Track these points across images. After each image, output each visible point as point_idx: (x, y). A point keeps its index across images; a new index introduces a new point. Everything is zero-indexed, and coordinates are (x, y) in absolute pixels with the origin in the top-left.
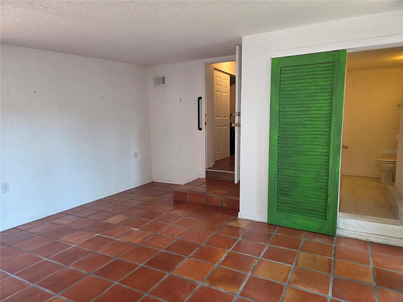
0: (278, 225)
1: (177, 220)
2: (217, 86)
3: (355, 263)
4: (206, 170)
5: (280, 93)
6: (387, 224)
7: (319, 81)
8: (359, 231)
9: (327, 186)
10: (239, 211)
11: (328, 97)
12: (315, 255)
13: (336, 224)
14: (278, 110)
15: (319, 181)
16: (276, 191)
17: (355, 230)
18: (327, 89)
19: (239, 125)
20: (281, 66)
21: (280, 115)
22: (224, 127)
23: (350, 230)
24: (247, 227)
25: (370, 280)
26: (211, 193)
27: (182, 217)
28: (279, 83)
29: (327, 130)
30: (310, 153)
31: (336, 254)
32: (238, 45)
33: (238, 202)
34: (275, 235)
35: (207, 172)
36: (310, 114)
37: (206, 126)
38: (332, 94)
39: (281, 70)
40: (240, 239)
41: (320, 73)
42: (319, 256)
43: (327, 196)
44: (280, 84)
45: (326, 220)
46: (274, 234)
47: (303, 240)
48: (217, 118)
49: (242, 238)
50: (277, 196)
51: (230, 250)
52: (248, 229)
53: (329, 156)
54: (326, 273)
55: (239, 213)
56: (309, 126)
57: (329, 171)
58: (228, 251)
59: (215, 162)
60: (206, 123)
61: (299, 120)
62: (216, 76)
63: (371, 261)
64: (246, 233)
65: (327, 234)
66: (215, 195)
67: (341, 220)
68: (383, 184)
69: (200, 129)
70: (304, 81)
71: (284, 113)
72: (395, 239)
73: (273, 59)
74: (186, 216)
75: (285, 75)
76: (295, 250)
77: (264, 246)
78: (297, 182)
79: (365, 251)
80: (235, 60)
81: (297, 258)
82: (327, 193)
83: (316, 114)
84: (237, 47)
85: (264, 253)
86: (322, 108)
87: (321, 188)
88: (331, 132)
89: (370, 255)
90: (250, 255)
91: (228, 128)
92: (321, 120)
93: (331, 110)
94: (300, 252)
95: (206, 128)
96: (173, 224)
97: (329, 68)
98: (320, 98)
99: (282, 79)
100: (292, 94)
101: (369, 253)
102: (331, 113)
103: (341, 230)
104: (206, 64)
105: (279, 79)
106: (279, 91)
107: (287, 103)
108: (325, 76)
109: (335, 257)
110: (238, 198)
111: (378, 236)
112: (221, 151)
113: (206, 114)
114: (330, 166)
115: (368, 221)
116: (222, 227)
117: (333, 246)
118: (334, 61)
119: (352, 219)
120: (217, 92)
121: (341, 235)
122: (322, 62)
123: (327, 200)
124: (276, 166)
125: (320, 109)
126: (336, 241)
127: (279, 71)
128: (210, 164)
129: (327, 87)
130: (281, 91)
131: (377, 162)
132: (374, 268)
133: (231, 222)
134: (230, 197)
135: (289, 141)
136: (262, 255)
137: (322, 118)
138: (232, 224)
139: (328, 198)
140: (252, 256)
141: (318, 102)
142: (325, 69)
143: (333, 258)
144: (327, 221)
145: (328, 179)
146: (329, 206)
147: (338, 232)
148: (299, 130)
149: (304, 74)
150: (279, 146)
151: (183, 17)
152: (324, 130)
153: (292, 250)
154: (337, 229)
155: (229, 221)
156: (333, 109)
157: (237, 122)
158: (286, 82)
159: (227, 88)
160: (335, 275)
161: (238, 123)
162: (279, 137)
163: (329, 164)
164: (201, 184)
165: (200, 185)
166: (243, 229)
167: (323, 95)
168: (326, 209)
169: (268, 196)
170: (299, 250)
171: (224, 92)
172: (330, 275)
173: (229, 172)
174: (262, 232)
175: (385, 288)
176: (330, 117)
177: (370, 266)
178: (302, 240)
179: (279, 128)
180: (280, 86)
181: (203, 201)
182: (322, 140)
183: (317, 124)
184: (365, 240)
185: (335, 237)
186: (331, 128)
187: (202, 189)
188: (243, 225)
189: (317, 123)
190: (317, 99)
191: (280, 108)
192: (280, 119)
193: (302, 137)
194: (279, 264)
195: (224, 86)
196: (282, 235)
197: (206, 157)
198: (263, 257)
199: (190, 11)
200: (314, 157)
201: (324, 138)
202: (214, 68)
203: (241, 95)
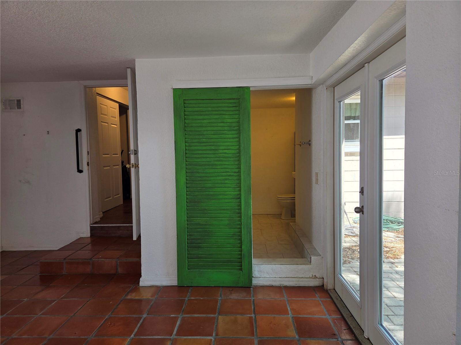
0: (190, 285)
1: (48, 307)
2: (101, 115)
3: (275, 316)
4: (91, 225)
5: (185, 129)
6: (297, 264)
7: (226, 118)
8: (273, 277)
9: (241, 232)
10: (140, 276)
11: (236, 136)
12: (235, 316)
13: (252, 273)
14: (184, 149)
15: (232, 227)
16: (186, 244)
17: (269, 277)
18: (234, 127)
19: (137, 166)
20: (184, 99)
21: (187, 154)
22: (114, 167)
23: (265, 277)
24: (152, 296)
25: (292, 333)
26: (100, 258)
27: (56, 300)
28: (184, 117)
29: (237, 170)
30: (221, 197)
31: (255, 309)
32: (130, 69)
33: (138, 265)
34: (189, 300)
35: (92, 229)
36: (219, 153)
37: (89, 168)
38: (239, 132)
39: (184, 103)
40: (145, 316)
41: (227, 109)
42: (239, 317)
43: (241, 243)
44: (185, 119)
45: (242, 270)
46: (186, 299)
47: (220, 299)
48: (103, 156)
49: (148, 314)
50: (187, 250)
51: (132, 336)
52: (154, 298)
53: (241, 199)
54: (249, 337)
55: (141, 279)
56: (218, 167)
57: (242, 215)
58: (129, 339)
59: (103, 213)
60: (88, 163)
61: (208, 160)
62: (100, 104)
63: (289, 309)
64: (151, 306)
65: (243, 286)
66: (106, 259)
67: (256, 268)
68: (284, 220)
69: (80, 171)
70: (210, 117)
71: (191, 152)
72: (305, 279)
73: (175, 90)
74: (62, 298)
75: (190, 109)
76: (213, 316)
77: (176, 319)
78: (209, 231)
79: (282, 299)
80: (127, 85)
81: (217, 325)
82: (241, 240)
83: (225, 153)
84: (129, 71)
85: (177, 329)
86: (231, 147)
87: (235, 234)
88: (240, 172)
89: (287, 303)
90: (161, 336)
91: (119, 168)
92: (230, 160)
93: (239, 149)
94: (218, 317)
95: (88, 170)
96: (41, 315)
97: (235, 105)
98: (227, 136)
99: (187, 113)
100: (199, 131)
101: (285, 300)
102: (239, 153)
103: (256, 279)
104: (85, 87)
105: (183, 114)
106: (184, 127)
107: (194, 141)
108: (231, 113)
109: (255, 314)
110: (138, 259)
111: (290, 279)
112: (111, 198)
113: (88, 152)
114: (242, 210)
115: (281, 264)
116: (119, 304)
117: (251, 300)
118: (239, 98)
119: (266, 264)
120: (102, 123)
121: (257, 285)
122: (227, 98)
123: (241, 247)
124: (185, 214)
125: (229, 148)
126: (253, 292)
127: (183, 103)
128: (97, 217)
129: (234, 125)
130: (186, 127)
131: (278, 199)
132: (293, 317)
133: (130, 293)
134: (127, 259)
135: (198, 184)
136: (175, 332)
137: (231, 158)
138: (132, 296)
139: (242, 245)
140: (163, 337)
141: (226, 140)
142: (231, 105)
143: (253, 315)
144: (242, 272)
145: (241, 225)
146: (243, 254)
147: (255, 282)
148: (208, 172)
149: (210, 109)
150: (188, 191)
151: (50, 21)
152: (234, 171)
153: (209, 315)
154: (253, 278)
155: (128, 293)
156: (242, 148)
157: (133, 163)
158: (191, 117)
159: (115, 119)
160: (258, 337)
161: (135, 164)
162: (187, 180)
163: (241, 208)
164: (84, 246)
165: (83, 248)
166: (148, 301)
167: (230, 133)
168: (241, 258)
169: (178, 252)
170: (217, 314)
171: (111, 124)
172: (253, 338)
173: (124, 225)
174: (172, 299)
175: (306, 338)
176: (239, 157)
177: (289, 315)
178: (218, 299)
179: (186, 169)
180: (185, 121)
181: (88, 269)
182: (232, 181)
183: (227, 165)
184: (279, 285)
185: (251, 289)
186: (240, 169)
187: (86, 254)
188: (146, 295)
189: (227, 163)
190: (224, 137)
191: (186, 146)
192: (187, 159)
193: (212, 178)
194: (197, 339)
195: (112, 117)
196: (197, 298)
197: (90, 209)
198: (176, 335)
199: (62, 14)
200: (226, 201)
201: (235, 179)
202: (97, 93)
203: (137, 129)
